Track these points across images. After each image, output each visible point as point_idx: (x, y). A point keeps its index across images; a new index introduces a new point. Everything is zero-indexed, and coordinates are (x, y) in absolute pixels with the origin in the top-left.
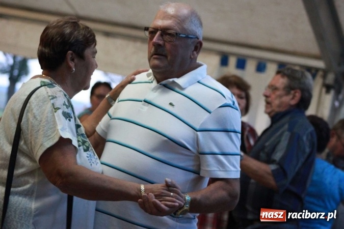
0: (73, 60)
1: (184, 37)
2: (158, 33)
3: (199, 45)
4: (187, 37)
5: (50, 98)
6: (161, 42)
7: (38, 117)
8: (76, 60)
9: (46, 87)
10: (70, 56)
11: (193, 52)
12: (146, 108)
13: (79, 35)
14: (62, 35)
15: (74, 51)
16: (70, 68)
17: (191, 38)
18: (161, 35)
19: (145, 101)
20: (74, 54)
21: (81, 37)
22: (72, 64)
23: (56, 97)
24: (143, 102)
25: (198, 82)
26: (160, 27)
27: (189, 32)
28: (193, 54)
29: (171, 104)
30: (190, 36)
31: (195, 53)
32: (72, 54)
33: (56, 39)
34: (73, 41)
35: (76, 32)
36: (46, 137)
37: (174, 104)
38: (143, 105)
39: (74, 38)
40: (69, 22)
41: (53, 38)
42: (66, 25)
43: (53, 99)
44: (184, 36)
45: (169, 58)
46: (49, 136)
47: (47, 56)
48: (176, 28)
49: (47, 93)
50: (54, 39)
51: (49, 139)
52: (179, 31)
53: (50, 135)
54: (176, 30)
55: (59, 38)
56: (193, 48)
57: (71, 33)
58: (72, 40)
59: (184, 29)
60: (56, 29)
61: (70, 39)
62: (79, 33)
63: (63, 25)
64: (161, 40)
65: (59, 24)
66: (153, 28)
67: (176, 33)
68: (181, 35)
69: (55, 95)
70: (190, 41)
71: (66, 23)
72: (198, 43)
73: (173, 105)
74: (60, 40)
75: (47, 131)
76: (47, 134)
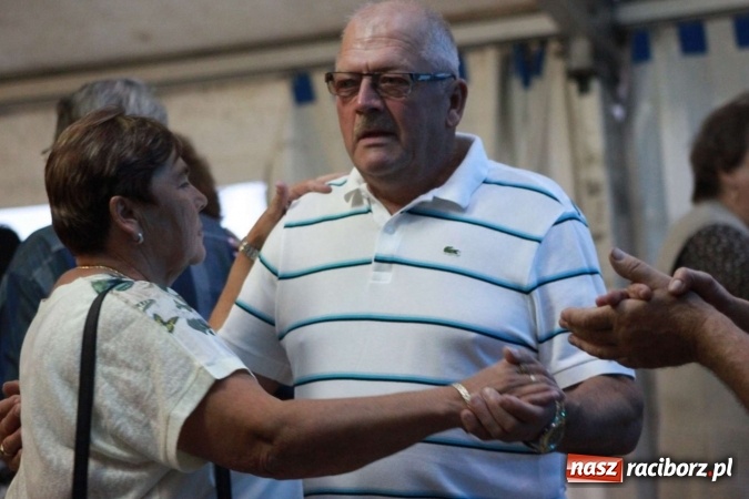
0: (128, 214)
1: (428, 81)
2: (365, 82)
3: (459, 92)
4: (435, 79)
5: (141, 308)
6: (377, 103)
7: (136, 363)
8: (137, 212)
9: (114, 291)
10: (121, 208)
11: (449, 112)
12: (389, 275)
13: (126, 148)
14: (84, 166)
15: (125, 194)
16: (129, 236)
17: (442, 79)
18: (374, 86)
19: (377, 260)
20: (126, 200)
21: (129, 154)
22: (131, 226)
23: (152, 302)
24: (374, 264)
25: (485, 182)
26: (367, 66)
27: (436, 67)
28: (452, 118)
29: (448, 250)
30: (439, 75)
31: (454, 112)
32: (122, 202)
33: (74, 179)
34: (113, 170)
35: (115, 147)
36: (172, 395)
37: (455, 248)
38: (377, 270)
39: (113, 161)
40: (95, 127)
41: (66, 180)
42: (87, 138)
43: (147, 307)
44: (428, 77)
45: (403, 136)
46: (176, 392)
47: (66, 224)
48: (405, 62)
49: (127, 302)
50: (70, 179)
51: (182, 398)
52: (415, 69)
53: (180, 388)
54: (406, 68)
55: (79, 176)
56: (448, 103)
57: (104, 153)
58: (110, 168)
59: (423, 62)
60: (67, 155)
61: (104, 167)
62: (122, 145)
63: (81, 139)
64: (377, 98)
65: (72, 140)
66: (350, 73)
67: (411, 75)
68: (422, 78)
69: (146, 298)
70: (441, 88)
71: (87, 131)
72: (456, 89)
73: (455, 252)
74: (82, 177)
75: (168, 383)
76: (171, 389)
